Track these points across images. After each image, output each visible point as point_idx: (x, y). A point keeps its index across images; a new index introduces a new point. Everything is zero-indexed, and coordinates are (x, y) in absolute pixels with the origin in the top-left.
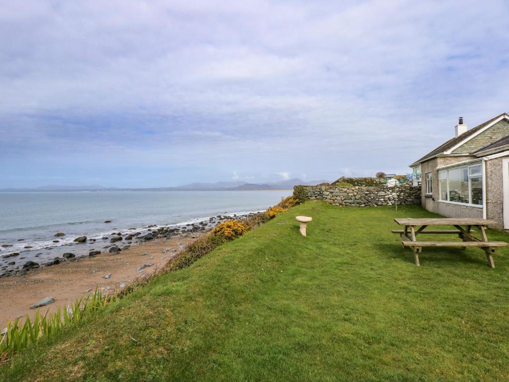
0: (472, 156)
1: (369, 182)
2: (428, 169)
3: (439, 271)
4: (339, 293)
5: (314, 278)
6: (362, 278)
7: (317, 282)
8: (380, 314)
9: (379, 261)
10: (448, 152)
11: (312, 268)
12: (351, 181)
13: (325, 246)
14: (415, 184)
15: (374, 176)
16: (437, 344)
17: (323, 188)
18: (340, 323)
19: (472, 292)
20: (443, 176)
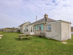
0: (26, 26)
1: (12, 29)
2: (21, 27)
3: (25, 41)
4: (11, 49)
5: (5, 47)
6: (14, 45)
7: (6, 48)
8: (19, 50)
9: (16, 41)
10: (23, 25)
11: (4, 45)
12: (8, 28)
13: (6, 40)
14: (19, 29)
15: (12, 28)
16: (28, 52)
17: (4, 29)
18: (13, 54)
19: (29, 43)
20: (23, 28)
